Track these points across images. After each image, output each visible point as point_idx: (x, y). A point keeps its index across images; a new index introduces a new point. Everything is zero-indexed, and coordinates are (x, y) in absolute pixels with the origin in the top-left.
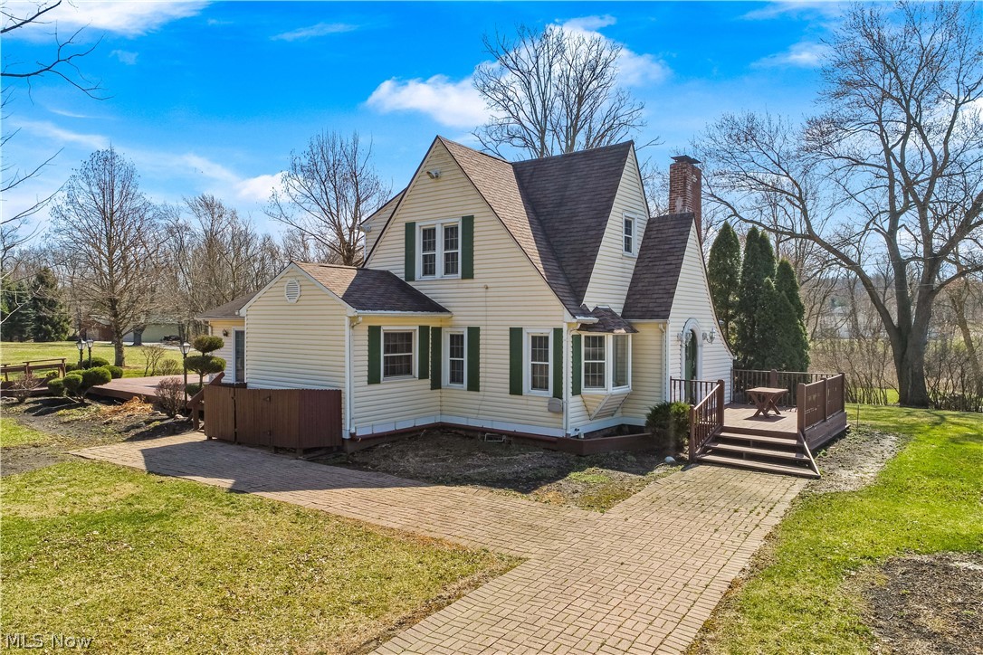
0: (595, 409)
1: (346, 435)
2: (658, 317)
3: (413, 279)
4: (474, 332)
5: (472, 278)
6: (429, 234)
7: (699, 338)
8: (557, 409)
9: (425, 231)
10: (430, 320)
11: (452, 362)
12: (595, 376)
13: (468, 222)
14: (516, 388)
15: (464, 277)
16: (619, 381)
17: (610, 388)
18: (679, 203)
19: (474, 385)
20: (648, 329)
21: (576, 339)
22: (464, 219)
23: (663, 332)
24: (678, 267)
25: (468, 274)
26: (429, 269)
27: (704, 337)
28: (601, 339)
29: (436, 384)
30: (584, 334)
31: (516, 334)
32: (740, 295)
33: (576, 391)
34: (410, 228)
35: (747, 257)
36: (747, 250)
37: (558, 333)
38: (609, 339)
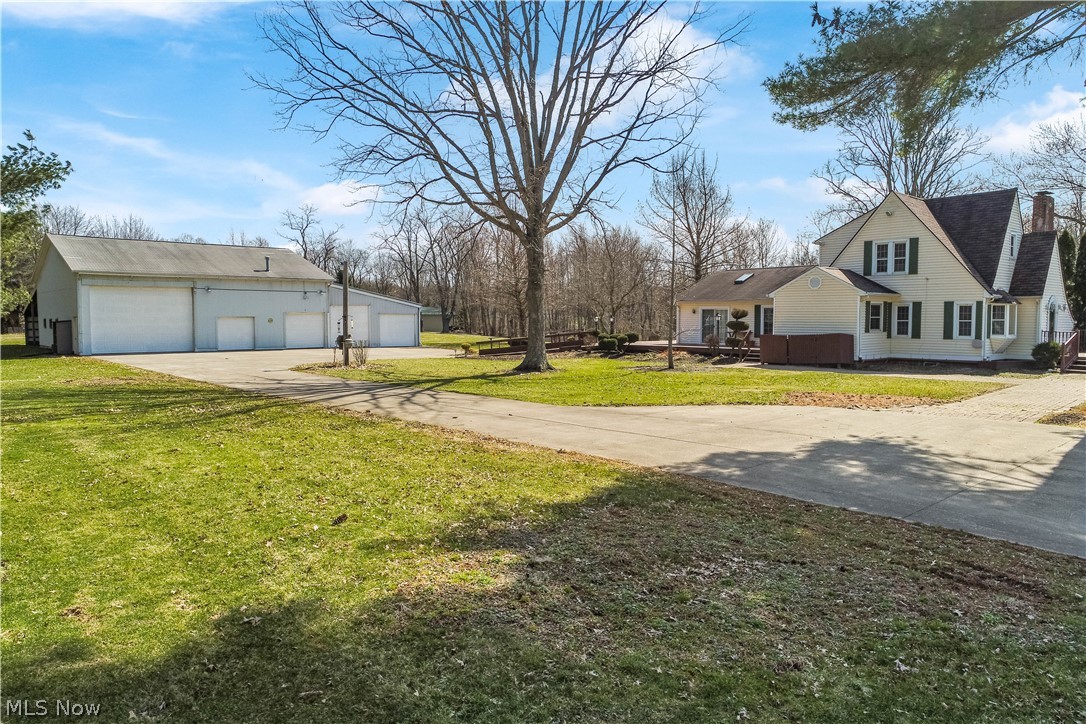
0: (997, 347)
1: (856, 359)
2: (1035, 295)
3: (870, 274)
4: (917, 306)
5: (916, 273)
6: (883, 249)
7: (1057, 308)
8: (977, 346)
9: (879, 246)
10: (887, 297)
11: (899, 323)
12: (998, 329)
13: (914, 242)
14: (948, 335)
15: (910, 273)
16: (1011, 333)
17: (1007, 336)
18: (1040, 222)
19: (916, 334)
20: (1027, 303)
21: (989, 306)
22: (911, 240)
23: (1038, 303)
24: (1048, 265)
25: (914, 270)
26: (882, 267)
27: (1059, 307)
28: (1003, 308)
29: (889, 336)
30: (993, 305)
31: (949, 306)
32: (1075, 281)
33: (988, 337)
34: (868, 245)
35: (1080, 255)
36: (1081, 249)
37: (979, 304)
38: (1007, 307)
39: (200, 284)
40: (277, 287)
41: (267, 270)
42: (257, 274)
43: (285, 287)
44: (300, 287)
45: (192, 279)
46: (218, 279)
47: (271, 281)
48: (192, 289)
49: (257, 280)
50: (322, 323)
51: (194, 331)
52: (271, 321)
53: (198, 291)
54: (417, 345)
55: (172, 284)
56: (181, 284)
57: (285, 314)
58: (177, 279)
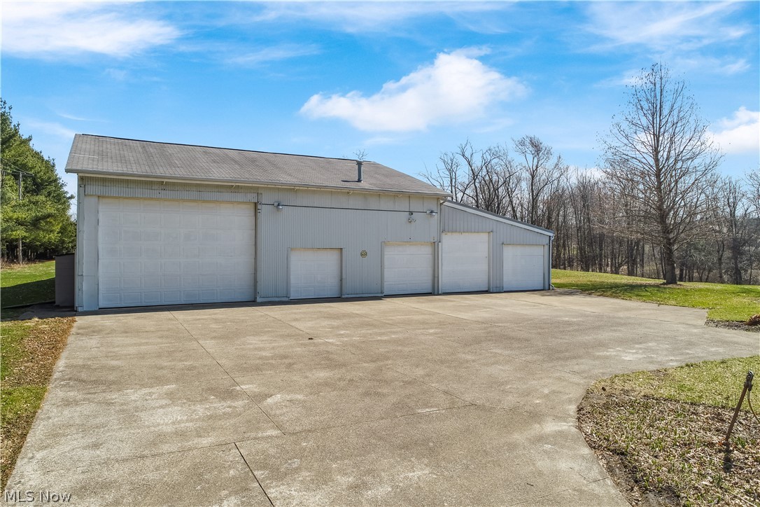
39: (266, 198)
40: (373, 203)
41: (359, 181)
42: (347, 185)
43: (385, 204)
44: (403, 205)
45: (255, 189)
46: (293, 190)
47: (366, 194)
48: (256, 204)
49: (348, 193)
50: (430, 257)
51: (256, 270)
52: (364, 254)
53: (264, 210)
54: (546, 288)
55: (227, 196)
56: (240, 197)
57: (384, 244)
58: (233, 188)
